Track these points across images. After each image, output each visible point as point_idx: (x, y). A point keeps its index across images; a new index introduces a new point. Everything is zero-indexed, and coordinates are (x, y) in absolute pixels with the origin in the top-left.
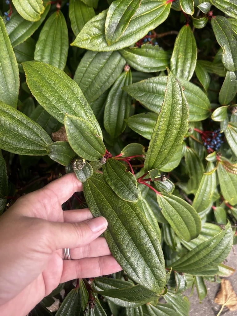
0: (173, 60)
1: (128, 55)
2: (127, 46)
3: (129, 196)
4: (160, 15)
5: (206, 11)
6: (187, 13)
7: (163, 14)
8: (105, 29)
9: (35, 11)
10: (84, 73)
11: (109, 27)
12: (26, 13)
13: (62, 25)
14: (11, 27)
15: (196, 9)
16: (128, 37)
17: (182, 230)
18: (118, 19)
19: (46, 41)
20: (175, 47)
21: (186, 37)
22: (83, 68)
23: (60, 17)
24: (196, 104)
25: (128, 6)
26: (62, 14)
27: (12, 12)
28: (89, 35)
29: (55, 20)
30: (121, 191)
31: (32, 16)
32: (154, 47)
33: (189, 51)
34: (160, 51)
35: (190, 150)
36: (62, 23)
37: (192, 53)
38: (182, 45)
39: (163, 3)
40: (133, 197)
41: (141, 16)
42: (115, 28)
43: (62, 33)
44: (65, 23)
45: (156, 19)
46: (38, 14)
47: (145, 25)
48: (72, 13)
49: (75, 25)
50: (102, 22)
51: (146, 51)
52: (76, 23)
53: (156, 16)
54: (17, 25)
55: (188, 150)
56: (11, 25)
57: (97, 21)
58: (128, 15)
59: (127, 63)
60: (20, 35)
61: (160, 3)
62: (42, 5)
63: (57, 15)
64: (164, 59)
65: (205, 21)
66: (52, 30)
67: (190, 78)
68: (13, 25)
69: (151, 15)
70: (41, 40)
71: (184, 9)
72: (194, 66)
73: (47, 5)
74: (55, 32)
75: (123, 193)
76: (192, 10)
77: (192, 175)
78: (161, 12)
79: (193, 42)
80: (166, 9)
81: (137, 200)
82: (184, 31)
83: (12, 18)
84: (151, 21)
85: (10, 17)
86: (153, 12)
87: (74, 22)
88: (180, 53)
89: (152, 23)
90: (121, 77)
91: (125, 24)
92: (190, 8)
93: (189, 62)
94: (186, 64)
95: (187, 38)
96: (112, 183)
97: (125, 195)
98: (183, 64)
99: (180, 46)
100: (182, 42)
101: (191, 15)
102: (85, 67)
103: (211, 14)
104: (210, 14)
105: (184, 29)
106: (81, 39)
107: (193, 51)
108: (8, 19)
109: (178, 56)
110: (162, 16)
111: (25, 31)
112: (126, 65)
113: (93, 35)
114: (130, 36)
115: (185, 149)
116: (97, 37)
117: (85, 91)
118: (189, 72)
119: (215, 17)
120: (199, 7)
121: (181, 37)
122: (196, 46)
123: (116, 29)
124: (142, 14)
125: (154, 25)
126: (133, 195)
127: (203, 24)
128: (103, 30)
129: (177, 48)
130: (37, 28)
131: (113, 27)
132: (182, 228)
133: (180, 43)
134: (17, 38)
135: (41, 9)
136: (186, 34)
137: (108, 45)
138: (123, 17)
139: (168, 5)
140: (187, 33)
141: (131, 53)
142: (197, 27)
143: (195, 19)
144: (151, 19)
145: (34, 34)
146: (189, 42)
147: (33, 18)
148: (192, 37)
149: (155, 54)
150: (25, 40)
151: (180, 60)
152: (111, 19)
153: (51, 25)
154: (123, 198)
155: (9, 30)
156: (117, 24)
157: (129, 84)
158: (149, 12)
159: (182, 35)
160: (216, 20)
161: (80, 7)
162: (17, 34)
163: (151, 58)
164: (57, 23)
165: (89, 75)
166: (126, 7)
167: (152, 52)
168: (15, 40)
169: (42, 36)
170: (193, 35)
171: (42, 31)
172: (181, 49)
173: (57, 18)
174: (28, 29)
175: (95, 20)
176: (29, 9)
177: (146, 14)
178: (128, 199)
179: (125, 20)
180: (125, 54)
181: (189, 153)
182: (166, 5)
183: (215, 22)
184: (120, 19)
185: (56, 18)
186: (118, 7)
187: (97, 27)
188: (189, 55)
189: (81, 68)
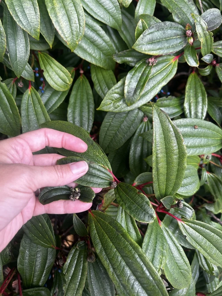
0: (186, 105)
1: (146, 109)
2: (145, 103)
3: (145, 217)
4: (169, 72)
5: (210, 61)
6: (193, 66)
7: (172, 71)
8: (125, 95)
9: (64, 83)
10: (108, 127)
11: (128, 92)
12: (58, 85)
13: (86, 87)
14: (46, 97)
15: (201, 61)
16: (144, 96)
17: (215, 256)
18: (134, 85)
19: (75, 103)
20: (186, 94)
21: (194, 83)
22: (107, 124)
23: (84, 80)
24: (210, 137)
25: (142, 73)
26: (85, 78)
27: (45, 85)
28: (111, 100)
29: (80, 84)
30: (136, 213)
31: (62, 87)
32: (167, 98)
33: (199, 95)
34: (173, 100)
35: (211, 175)
36: (86, 85)
37: (202, 96)
38: (191, 91)
39: (170, 61)
40: (148, 217)
41: (154, 76)
42: (132, 93)
43: (88, 94)
44: (89, 85)
45: (166, 76)
46: (68, 85)
47: (158, 83)
48: (94, 76)
49: (98, 86)
50: (121, 88)
51: (161, 103)
52: (98, 85)
53: (166, 73)
54: (50, 94)
55: (209, 176)
56: (46, 96)
57: (118, 88)
58: (143, 80)
59: (144, 114)
60: (54, 102)
61: (168, 62)
62: (70, 78)
63: (81, 79)
64: (177, 105)
65: (210, 68)
66: (79, 93)
67: (204, 118)
68: (47, 95)
69: (162, 74)
70: (71, 103)
71: (190, 63)
72: (206, 107)
73: (72, 72)
74: (82, 94)
75: (138, 215)
76: (197, 63)
77: (217, 198)
78: (170, 70)
79: (201, 87)
80: (173, 66)
81: (153, 220)
82: (192, 79)
83: (46, 89)
84: (162, 78)
85: (44, 89)
86: (163, 71)
87: (97, 84)
88: (191, 98)
89: (163, 79)
90: (141, 126)
91: (141, 88)
92: (195, 61)
93: (201, 104)
94: (198, 107)
95: (196, 84)
96: (126, 207)
97: (141, 217)
98: (195, 107)
99: (190, 92)
100: (192, 89)
101: (196, 67)
102: (109, 122)
103: (215, 63)
104: (213, 63)
105: (191, 76)
106: (105, 105)
107: (203, 95)
108: (43, 92)
109: (190, 100)
110: (171, 72)
111: (57, 98)
112: (144, 116)
113: (114, 99)
114: (146, 95)
115: (205, 174)
116: (118, 100)
117: (110, 141)
118: (202, 113)
119: (219, 64)
120: (203, 59)
121: (190, 84)
122: (205, 91)
123: (134, 93)
124: (154, 74)
125: (166, 81)
126: (149, 216)
127: (208, 71)
128: (122, 94)
129: (188, 94)
130: (67, 94)
131: (131, 92)
132: (215, 254)
133: (190, 89)
134: (52, 105)
135: (70, 81)
136: (194, 81)
137: (128, 106)
138: (138, 82)
139: (175, 62)
140: (195, 79)
141: (148, 107)
142: (203, 75)
143: (201, 69)
144: (162, 76)
145: (65, 99)
146: (198, 88)
147: (64, 88)
148: (199, 82)
149: (169, 103)
150: (58, 106)
151: (192, 104)
152: (129, 86)
153: (77, 88)
154: (140, 220)
155: (44, 100)
156: (134, 89)
157: (148, 130)
158: (159, 72)
159: (191, 82)
160: (220, 67)
161: (100, 71)
162: (52, 102)
163: (166, 107)
164: (82, 86)
165: (113, 128)
166: (140, 75)
167: (166, 102)
168: (50, 107)
169: (72, 100)
170: (200, 80)
171: (71, 96)
172: (192, 95)
173: (82, 81)
174: (59, 96)
175: (115, 88)
176: (60, 81)
177: (157, 74)
178: (144, 220)
179: (141, 85)
180: (143, 108)
181: (211, 178)
182: (174, 62)
183: (219, 70)
184: (136, 85)
185: (80, 82)
186: (134, 75)
187: (117, 93)
188: (200, 99)
189: (105, 124)
